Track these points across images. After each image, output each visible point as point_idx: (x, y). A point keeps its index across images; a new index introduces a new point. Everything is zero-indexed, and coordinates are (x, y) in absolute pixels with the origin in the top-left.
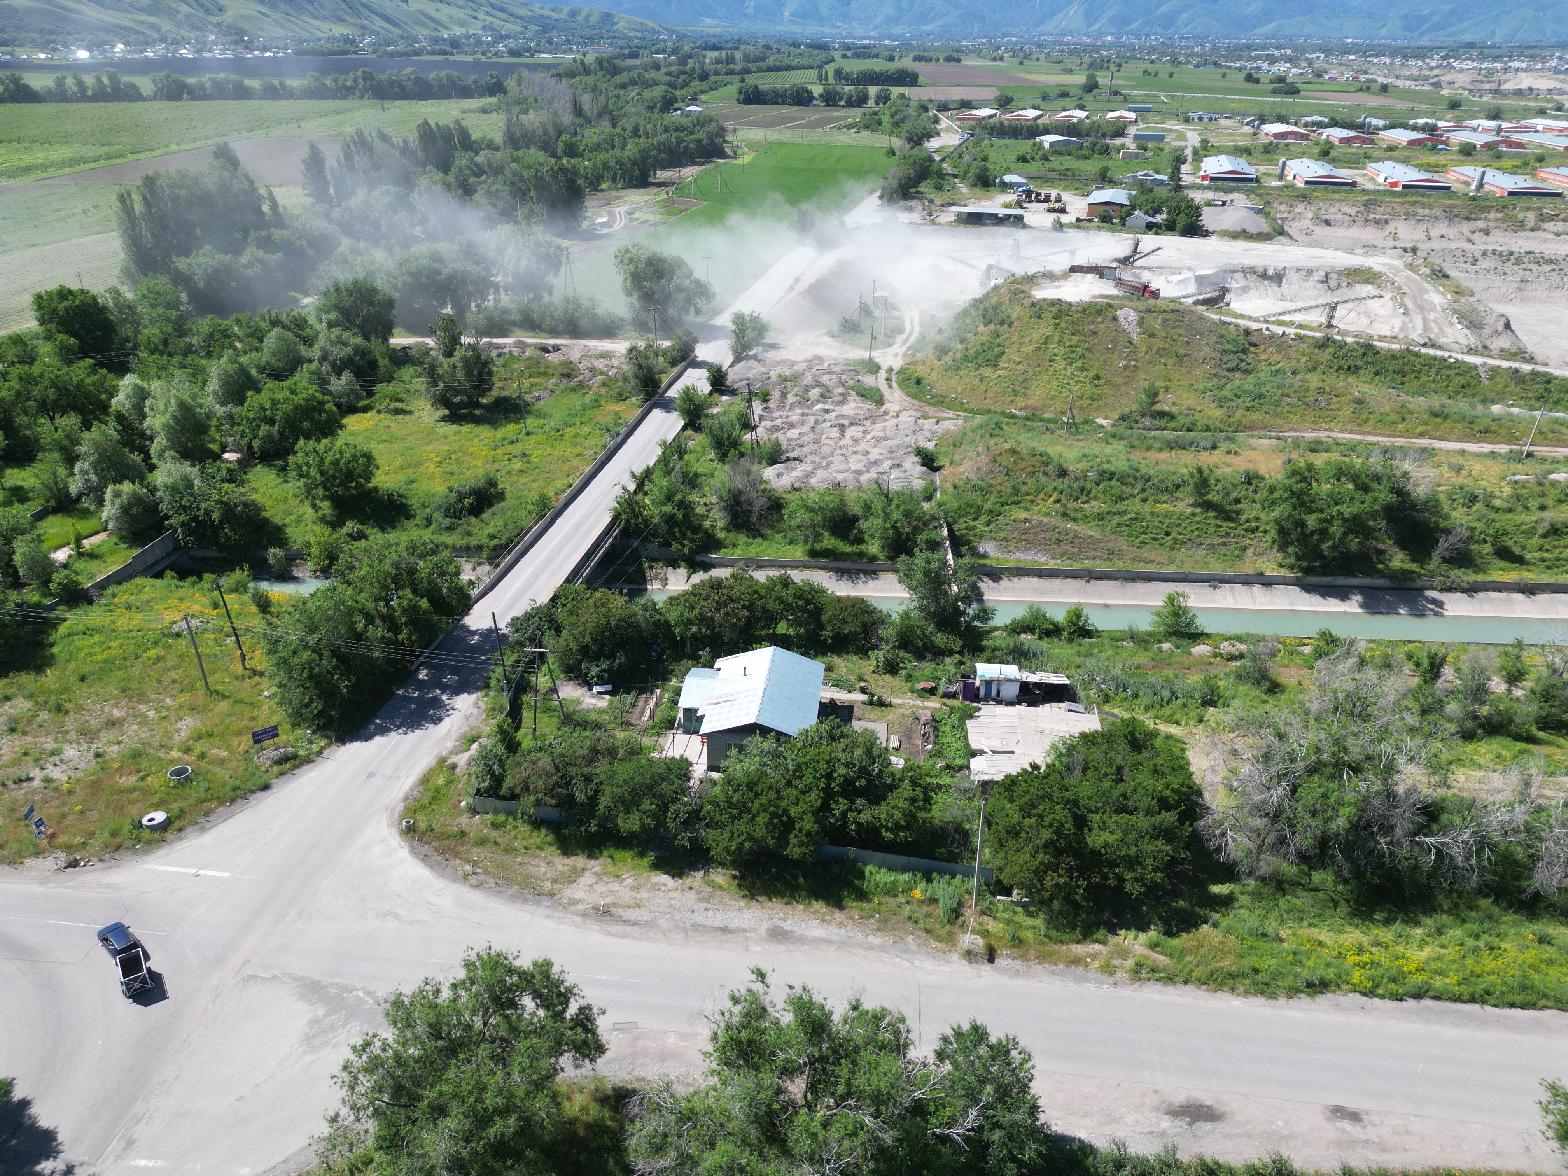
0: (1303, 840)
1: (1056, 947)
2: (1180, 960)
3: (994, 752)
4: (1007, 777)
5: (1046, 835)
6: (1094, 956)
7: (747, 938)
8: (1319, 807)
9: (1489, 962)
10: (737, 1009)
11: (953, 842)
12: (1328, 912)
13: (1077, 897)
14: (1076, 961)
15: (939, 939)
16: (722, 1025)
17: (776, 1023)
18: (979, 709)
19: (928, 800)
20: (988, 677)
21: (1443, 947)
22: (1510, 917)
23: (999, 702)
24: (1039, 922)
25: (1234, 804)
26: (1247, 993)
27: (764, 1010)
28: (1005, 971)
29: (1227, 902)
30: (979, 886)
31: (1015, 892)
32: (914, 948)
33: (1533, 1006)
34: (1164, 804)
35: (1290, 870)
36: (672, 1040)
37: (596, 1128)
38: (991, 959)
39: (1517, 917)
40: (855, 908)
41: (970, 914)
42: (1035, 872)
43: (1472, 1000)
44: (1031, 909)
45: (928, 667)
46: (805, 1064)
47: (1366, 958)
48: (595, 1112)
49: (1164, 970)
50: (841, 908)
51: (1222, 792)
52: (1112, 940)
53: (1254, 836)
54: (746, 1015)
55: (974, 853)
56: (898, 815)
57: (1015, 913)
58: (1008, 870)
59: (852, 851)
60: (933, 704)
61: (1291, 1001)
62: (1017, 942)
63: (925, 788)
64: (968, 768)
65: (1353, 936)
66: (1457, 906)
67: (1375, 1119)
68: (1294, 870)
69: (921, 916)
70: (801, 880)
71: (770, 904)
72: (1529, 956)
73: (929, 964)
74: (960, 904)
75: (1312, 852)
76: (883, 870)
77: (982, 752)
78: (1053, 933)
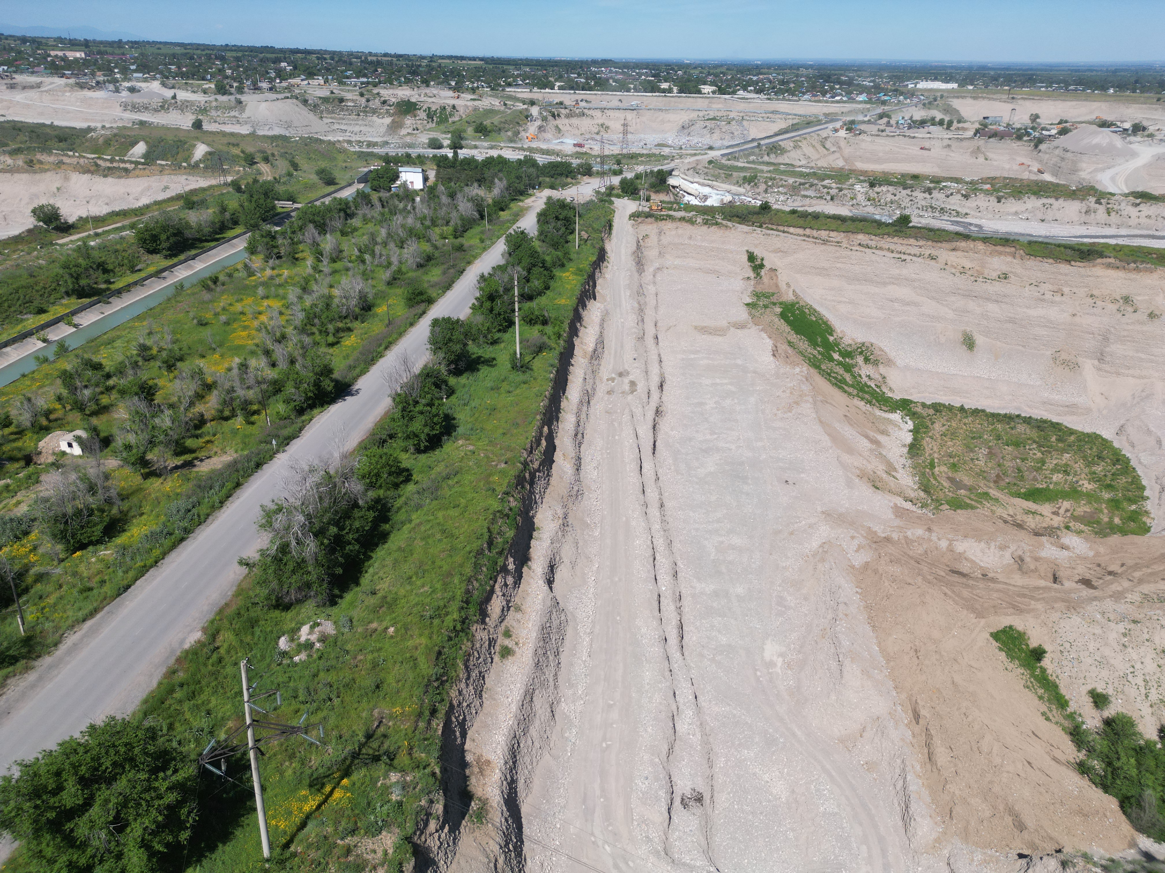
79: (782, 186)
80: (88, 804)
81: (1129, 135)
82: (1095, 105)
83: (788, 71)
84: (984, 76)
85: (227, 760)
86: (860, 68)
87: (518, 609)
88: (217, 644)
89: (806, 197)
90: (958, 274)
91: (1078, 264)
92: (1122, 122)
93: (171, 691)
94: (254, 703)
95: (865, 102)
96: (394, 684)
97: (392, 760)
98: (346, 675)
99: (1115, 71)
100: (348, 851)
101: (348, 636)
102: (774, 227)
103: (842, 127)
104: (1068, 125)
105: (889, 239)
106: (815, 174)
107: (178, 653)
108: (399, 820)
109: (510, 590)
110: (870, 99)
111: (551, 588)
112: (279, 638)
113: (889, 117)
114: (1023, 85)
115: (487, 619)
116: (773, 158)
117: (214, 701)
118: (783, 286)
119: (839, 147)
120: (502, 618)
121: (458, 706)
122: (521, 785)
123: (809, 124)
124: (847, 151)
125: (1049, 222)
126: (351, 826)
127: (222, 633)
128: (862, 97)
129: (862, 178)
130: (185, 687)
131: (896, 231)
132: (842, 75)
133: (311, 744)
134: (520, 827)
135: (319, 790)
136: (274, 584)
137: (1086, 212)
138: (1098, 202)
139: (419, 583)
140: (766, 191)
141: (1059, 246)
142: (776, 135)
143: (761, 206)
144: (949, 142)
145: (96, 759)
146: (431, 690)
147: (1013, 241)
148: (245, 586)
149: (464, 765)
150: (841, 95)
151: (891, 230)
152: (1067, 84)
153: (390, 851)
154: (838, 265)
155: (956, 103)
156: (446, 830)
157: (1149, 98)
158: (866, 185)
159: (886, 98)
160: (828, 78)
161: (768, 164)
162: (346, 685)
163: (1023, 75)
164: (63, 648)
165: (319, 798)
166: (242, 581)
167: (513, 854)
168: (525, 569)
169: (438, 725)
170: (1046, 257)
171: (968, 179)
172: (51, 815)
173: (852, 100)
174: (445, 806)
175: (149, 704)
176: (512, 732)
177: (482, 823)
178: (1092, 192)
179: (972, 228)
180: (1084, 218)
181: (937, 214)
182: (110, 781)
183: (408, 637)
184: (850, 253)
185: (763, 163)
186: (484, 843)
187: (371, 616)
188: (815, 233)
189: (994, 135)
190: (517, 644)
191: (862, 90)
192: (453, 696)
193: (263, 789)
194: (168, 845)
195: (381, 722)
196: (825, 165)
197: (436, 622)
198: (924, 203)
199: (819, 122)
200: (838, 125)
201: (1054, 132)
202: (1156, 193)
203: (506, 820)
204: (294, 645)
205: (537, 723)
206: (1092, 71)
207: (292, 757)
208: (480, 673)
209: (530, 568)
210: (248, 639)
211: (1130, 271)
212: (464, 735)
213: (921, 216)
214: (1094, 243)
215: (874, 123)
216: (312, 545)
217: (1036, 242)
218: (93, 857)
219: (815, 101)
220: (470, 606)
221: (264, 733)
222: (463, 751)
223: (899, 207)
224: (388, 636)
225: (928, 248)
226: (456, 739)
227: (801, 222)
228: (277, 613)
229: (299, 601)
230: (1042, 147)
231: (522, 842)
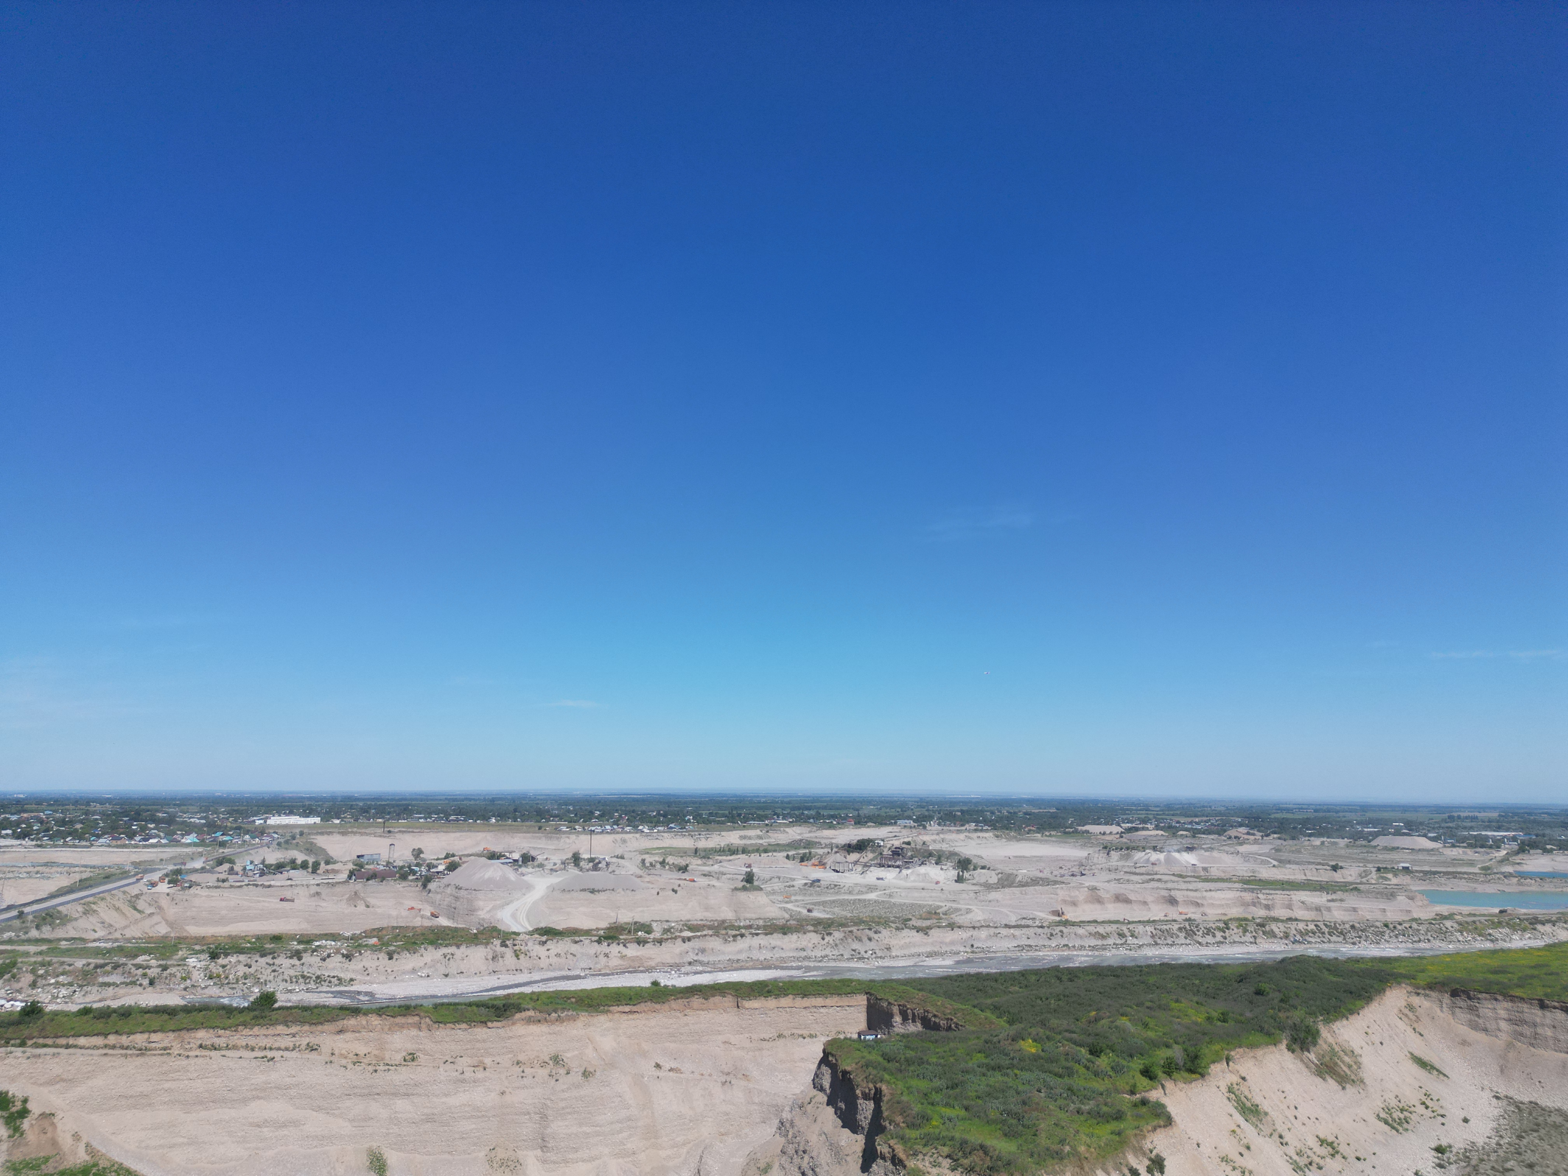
79: (63, 974)
81: (520, 866)
82: (480, 835)
83: (71, 807)
84: (351, 807)
86: (184, 802)
89: (108, 985)
90: (350, 1066)
91: (495, 1024)
92: (511, 853)
95: (194, 844)
99: (493, 800)
102: (49, 1041)
103: (162, 880)
104: (456, 859)
105: (246, 1032)
106: (121, 949)
110: (203, 841)
113: (231, 862)
114: (399, 816)
116: (46, 932)
118: (66, 1140)
119: (160, 908)
123: (108, 878)
124: (172, 911)
125: (455, 977)
128: (191, 838)
129: (197, 947)
131: (255, 1017)
132: (158, 811)
137: (493, 958)
138: (503, 944)
140: (33, 985)
141: (470, 1005)
142: (52, 896)
143: (23, 1009)
144: (318, 889)
147: (415, 1007)
150: (158, 836)
151: (247, 1017)
152: (447, 815)
154: (167, 1085)
155: (321, 841)
157: (530, 826)
158: (206, 956)
159: (226, 838)
160: (137, 816)
161: (37, 941)
163: (397, 806)
170: (458, 1022)
171: (347, 934)
173: (176, 843)
178: (495, 934)
179: (361, 998)
180: (492, 966)
181: (312, 986)
184: (185, 1062)
185: (29, 941)
188: (124, 1040)
189: (373, 876)
191: (188, 829)
196: (138, 934)
198: (292, 972)
199: (125, 875)
200: (155, 877)
201: (441, 868)
202: (560, 927)
206: (470, 800)
211: (552, 1022)
213: (290, 991)
214: (508, 995)
215: (211, 871)
217: (443, 1004)
219: (117, 847)
223: (257, 982)
225: (305, 1035)
227: (100, 1025)
230: (432, 886)
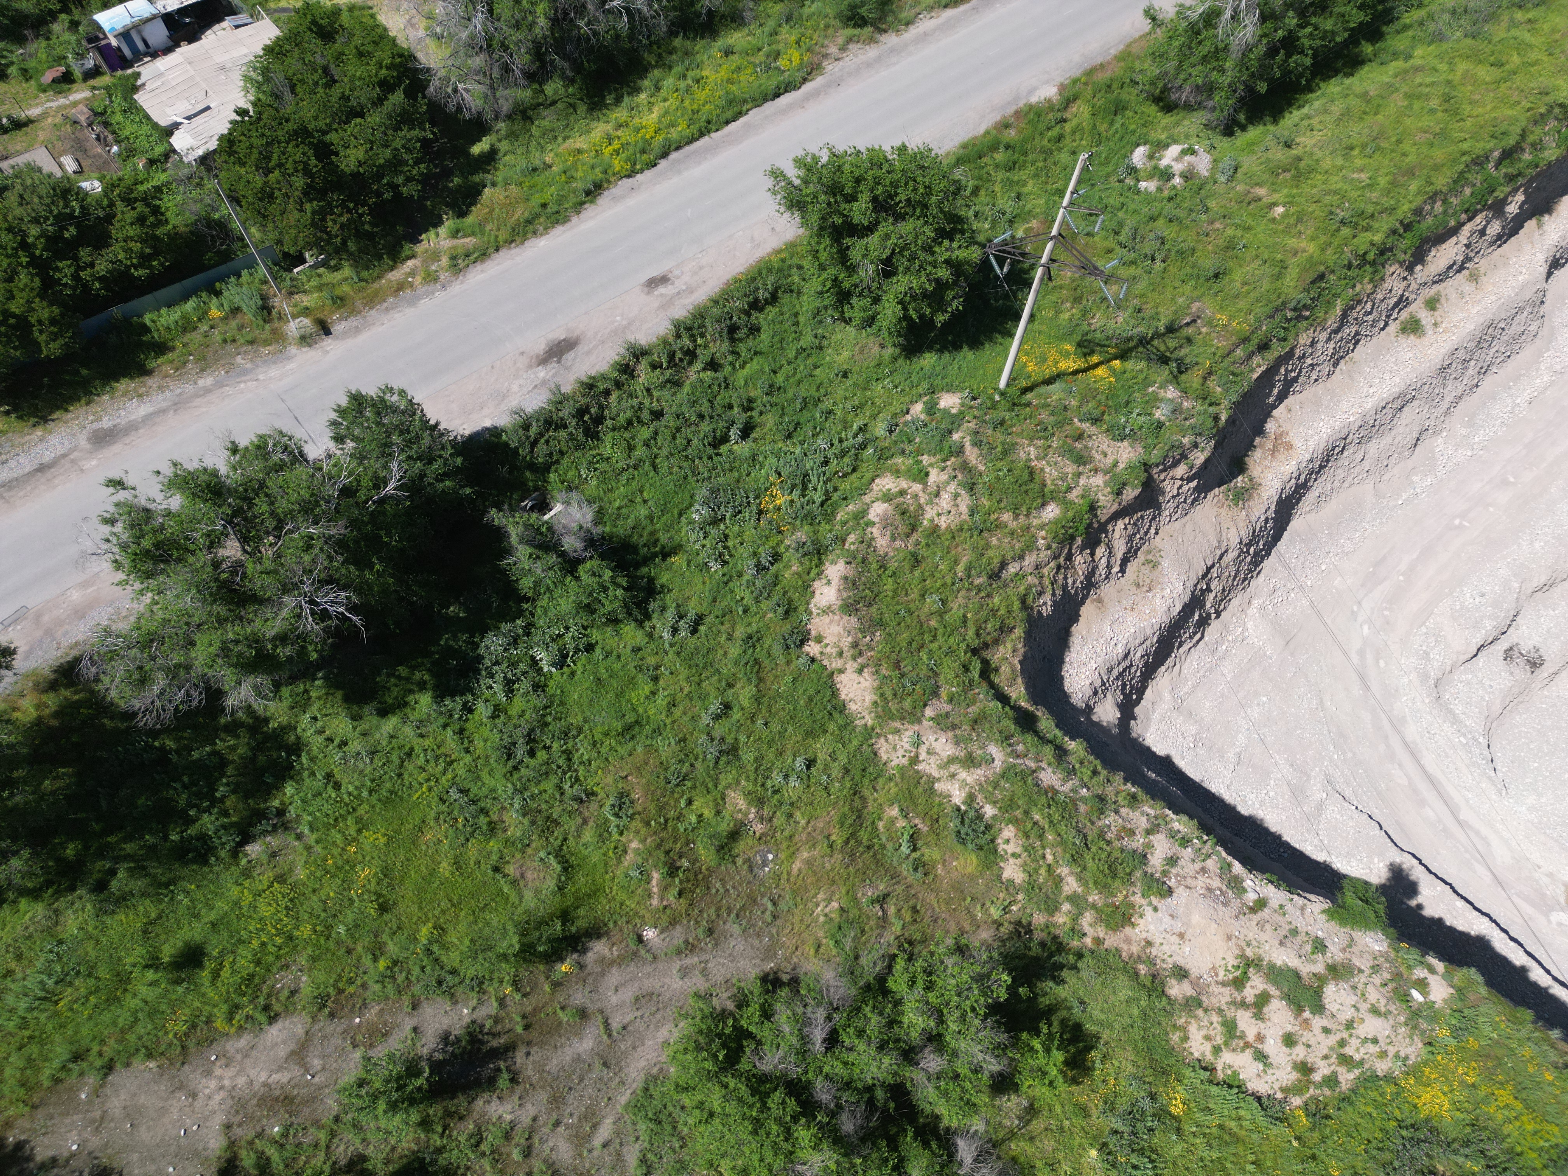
0: (522, 59)
1: (376, 285)
2: (483, 234)
3: (189, 118)
4: (220, 139)
5: (299, 182)
6: (413, 273)
7: (73, 461)
8: (518, 16)
9: (701, 95)
10: (119, 528)
11: (214, 241)
12: (572, 118)
13: (367, 227)
14: (401, 287)
15: (267, 343)
16: (116, 549)
17: (168, 513)
18: (138, 75)
19: (156, 211)
20: (119, 27)
21: (665, 100)
22: (700, 45)
23: (154, 55)
24: (347, 271)
25: (448, 52)
26: (546, 229)
27: (147, 510)
28: (346, 334)
29: (491, 157)
30: (270, 270)
31: (307, 255)
32: (249, 366)
33: (739, 114)
34: (387, 87)
35: (525, 95)
36: (75, 596)
37: (65, 711)
38: (327, 332)
39: (704, 42)
40: (163, 364)
41: (279, 302)
42: (313, 224)
43: (702, 135)
44: (332, 263)
45: (38, 48)
46: (224, 527)
47: (616, 145)
48: (52, 701)
49: (475, 249)
50: (149, 373)
51: (432, 44)
52: (420, 248)
53: (480, 77)
54: (132, 526)
55: (242, 239)
56: (136, 246)
57: (320, 276)
58: (287, 239)
59: (116, 311)
60: (80, 94)
61: (582, 216)
62: (339, 301)
63: (144, 200)
64: (174, 151)
65: (600, 129)
66: (660, 56)
67: (677, 272)
68: (528, 93)
69: (235, 332)
70: (84, 372)
71: (70, 415)
72: (723, 73)
73: (274, 371)
74: (264, 298)
75: (534, 67)
76: (164, 311)
77: (176, 126)
78: (365, 274)
80: (870, 229)
85: (1014, 263)
87: (1474, 278)
88: (1067, 115)
93: (994, 147)
94: (1070, 212)
96: (1238, 284)
97: (1181, 372)
98: (1188, 238)
100: (1080, 437)
101: (1220, 188)
107: (1021, 104)
108: (1149, 441)
109: (1483, 243)
111: (1549, 274)
112: (1138, 145)
115: (1419, 268)
117: (1029, 187)
120: (1441, 278)
121: (1299, 358)
122: (1310, 497)
126: (1097, 413)
127: (1079, 102)
130: (1010, 152)
133: (1104, 299)
134: (1277, 538)
135: (1085, 355)
136: (1170, 66)
139: (1358, 162)
145: (894, 184)
146: (1278, 318)
148: (1135, 50)
149: (1260, 431)
153: (1121, 466)
156: (1193, 484)
162: (1180, 252)
164: (914, 31)
165: (1080, 364)
166: (1135, 41)
167: (1249, 559)
168: (1530, 225)
169: (1259, 365)
172: (839, 221)
174: (1207, 461)
175: (966, 151)
176: (1346, 431)
177: (1237, 505)
182: (900, 217)
183: (1294, 231)
186: (1224, 526)
187: (1265, 177)
190: (1436, 325)
192: (1302, 341)
193: (1032, 317)
194: (921, 317)
195: (1194, 321)
197: (1346, 231)
203: (1267, 520)
204: (1150, 165)
205: (1386, 440)
207: (1077, 300)
208: (1357, 333)
209: (1540, 226)
210: (1102, 127)
212: (1283, 396)
216: (1250, 28)
218: (856, 286)
220: (1408, 235)
221: (1062, 256)
222: (1268, 415)
224: (1270, 216)
226: (1269, 395)
228: (1152, 109)
229: (1189, 107)
231: (1268, 554)
